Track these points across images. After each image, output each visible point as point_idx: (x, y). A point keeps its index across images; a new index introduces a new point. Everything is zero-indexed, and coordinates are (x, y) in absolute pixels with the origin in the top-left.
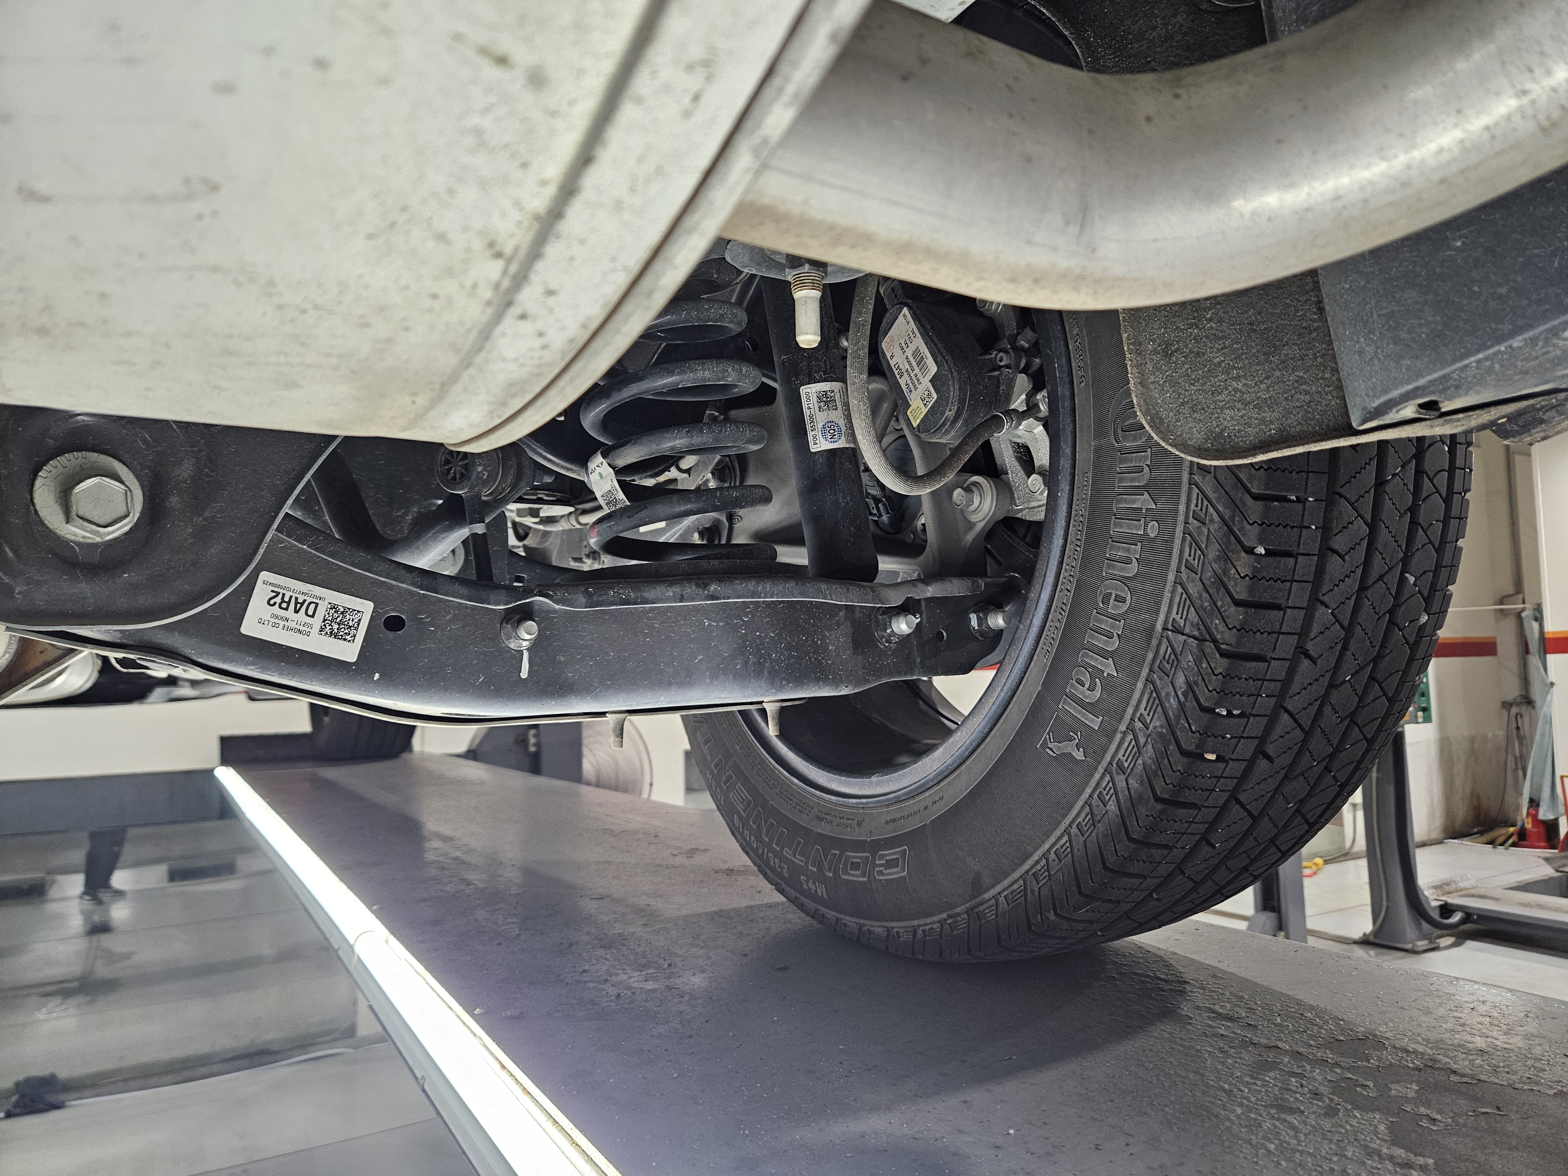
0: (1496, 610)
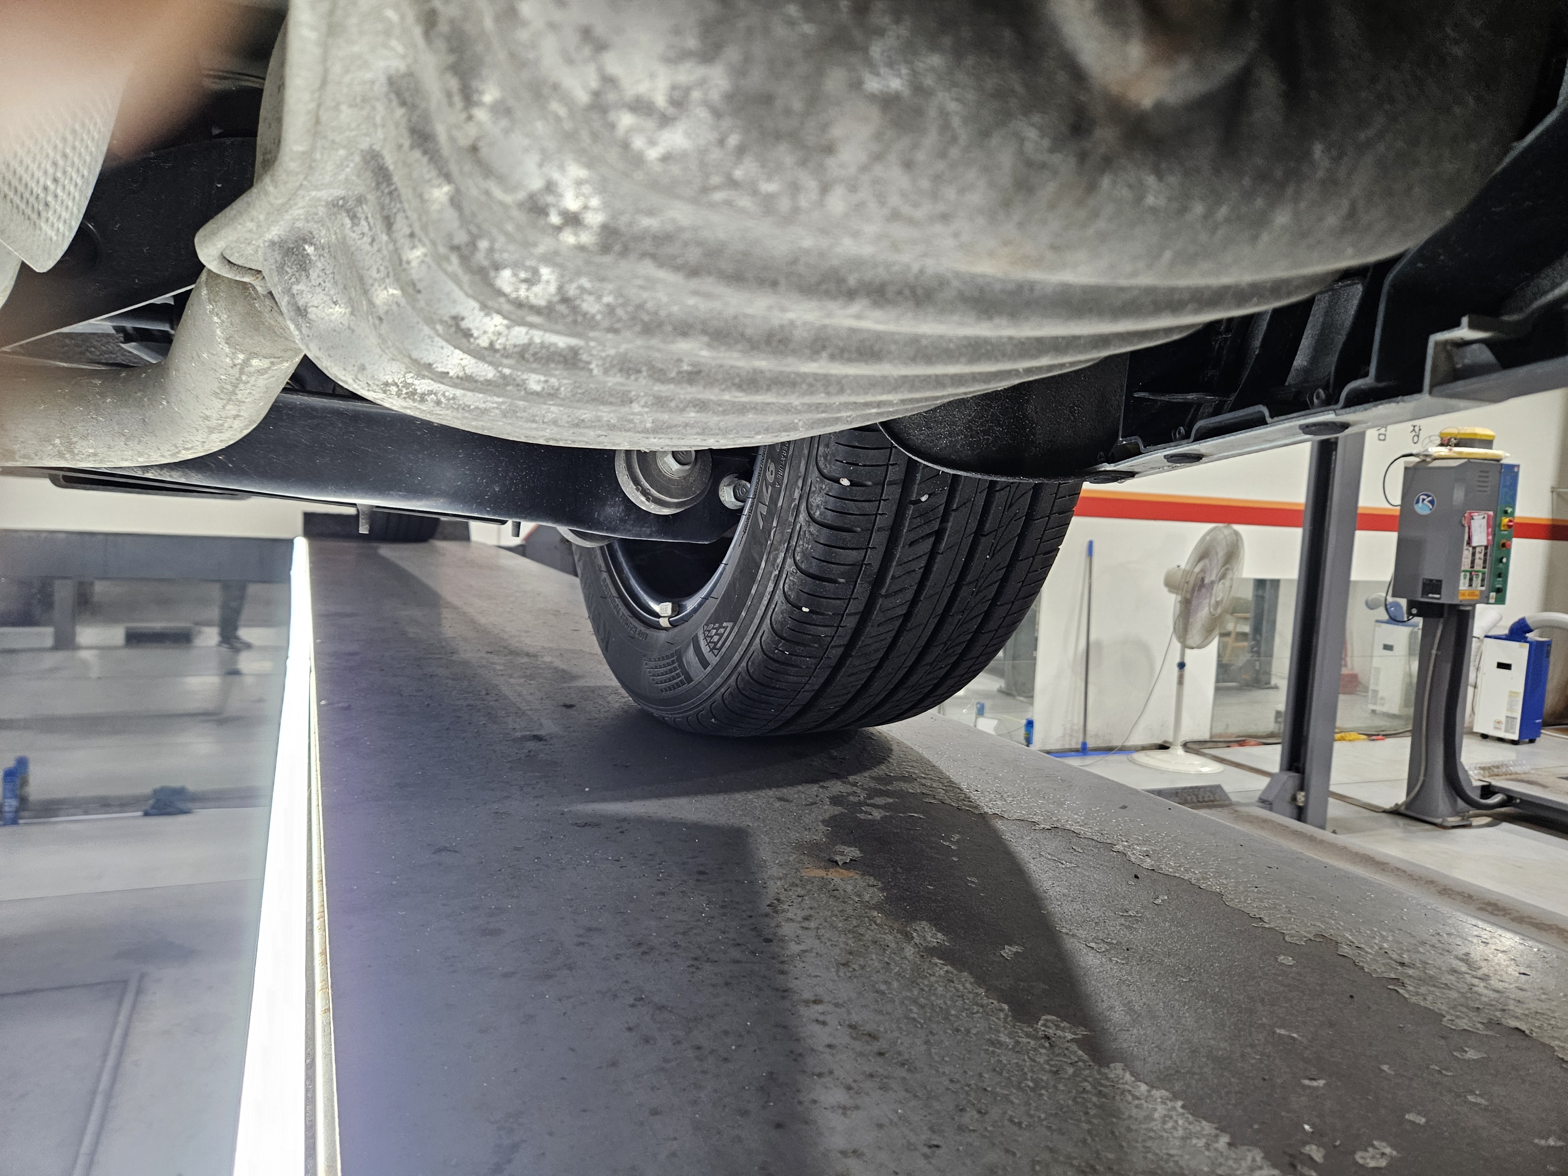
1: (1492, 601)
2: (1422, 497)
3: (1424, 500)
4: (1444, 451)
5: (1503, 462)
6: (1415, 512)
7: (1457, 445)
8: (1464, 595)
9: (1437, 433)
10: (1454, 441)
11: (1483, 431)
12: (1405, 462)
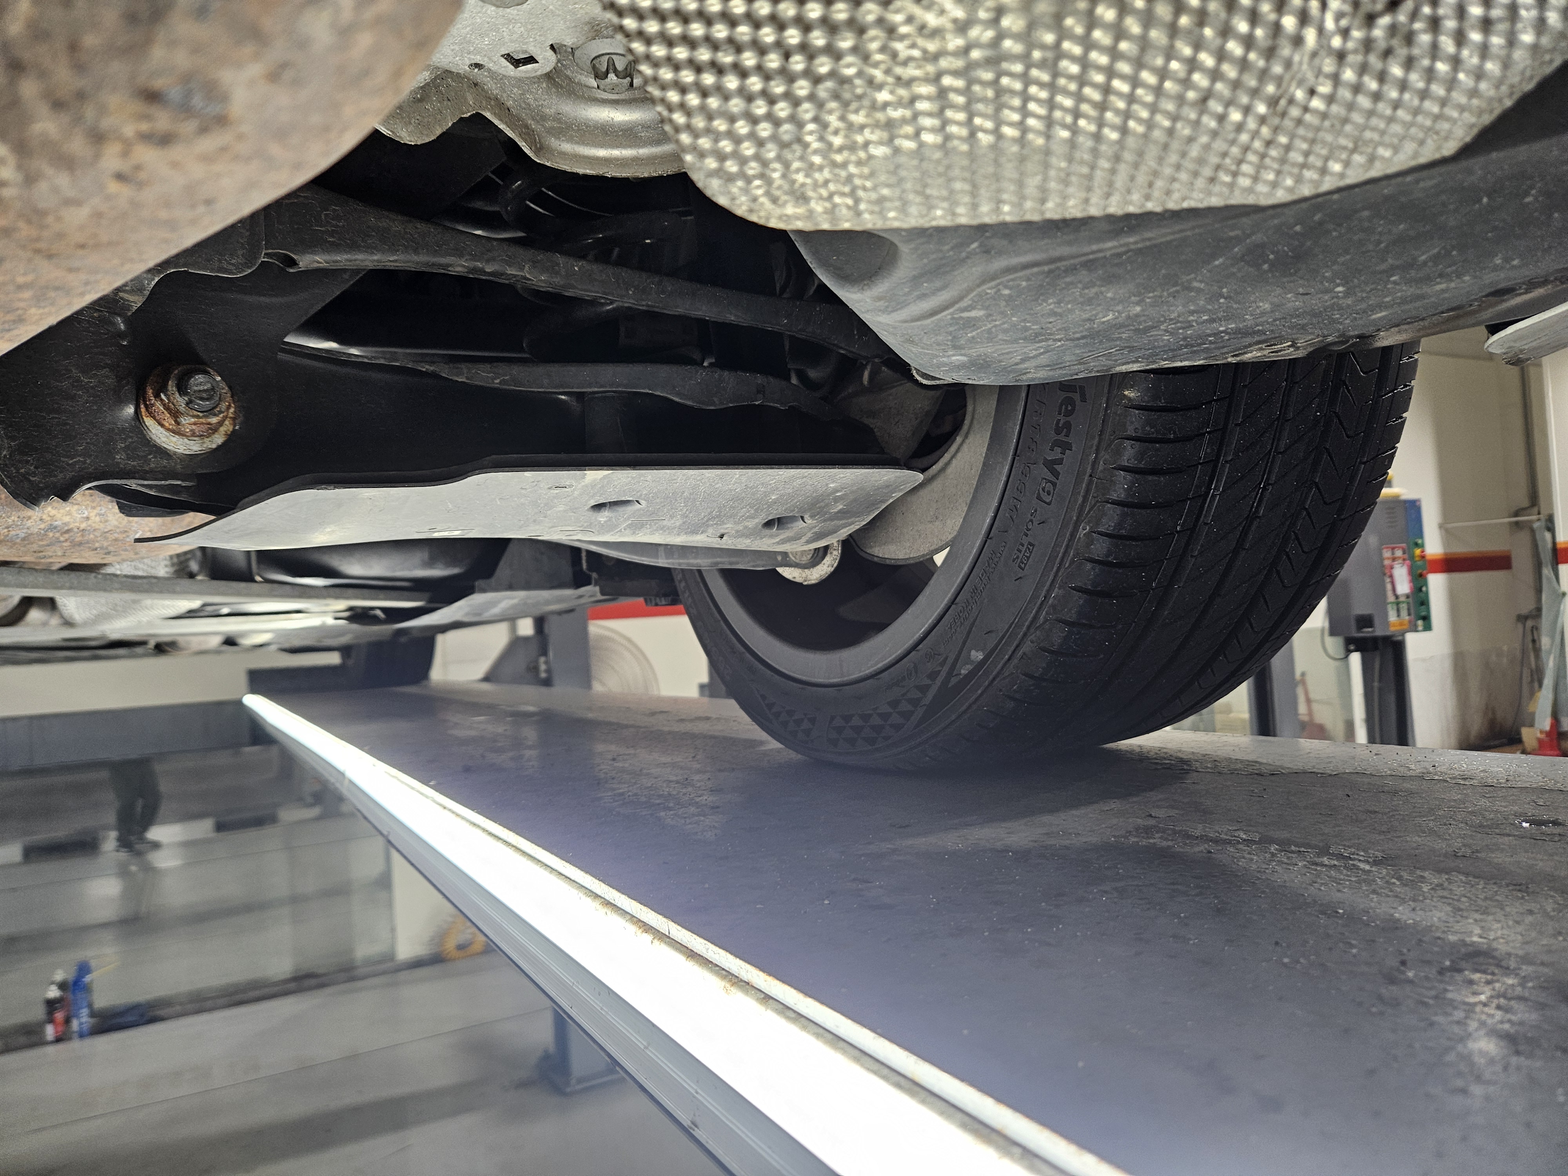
0: (1510, 523)
1: (1420, 628)
8: (1394, 626)
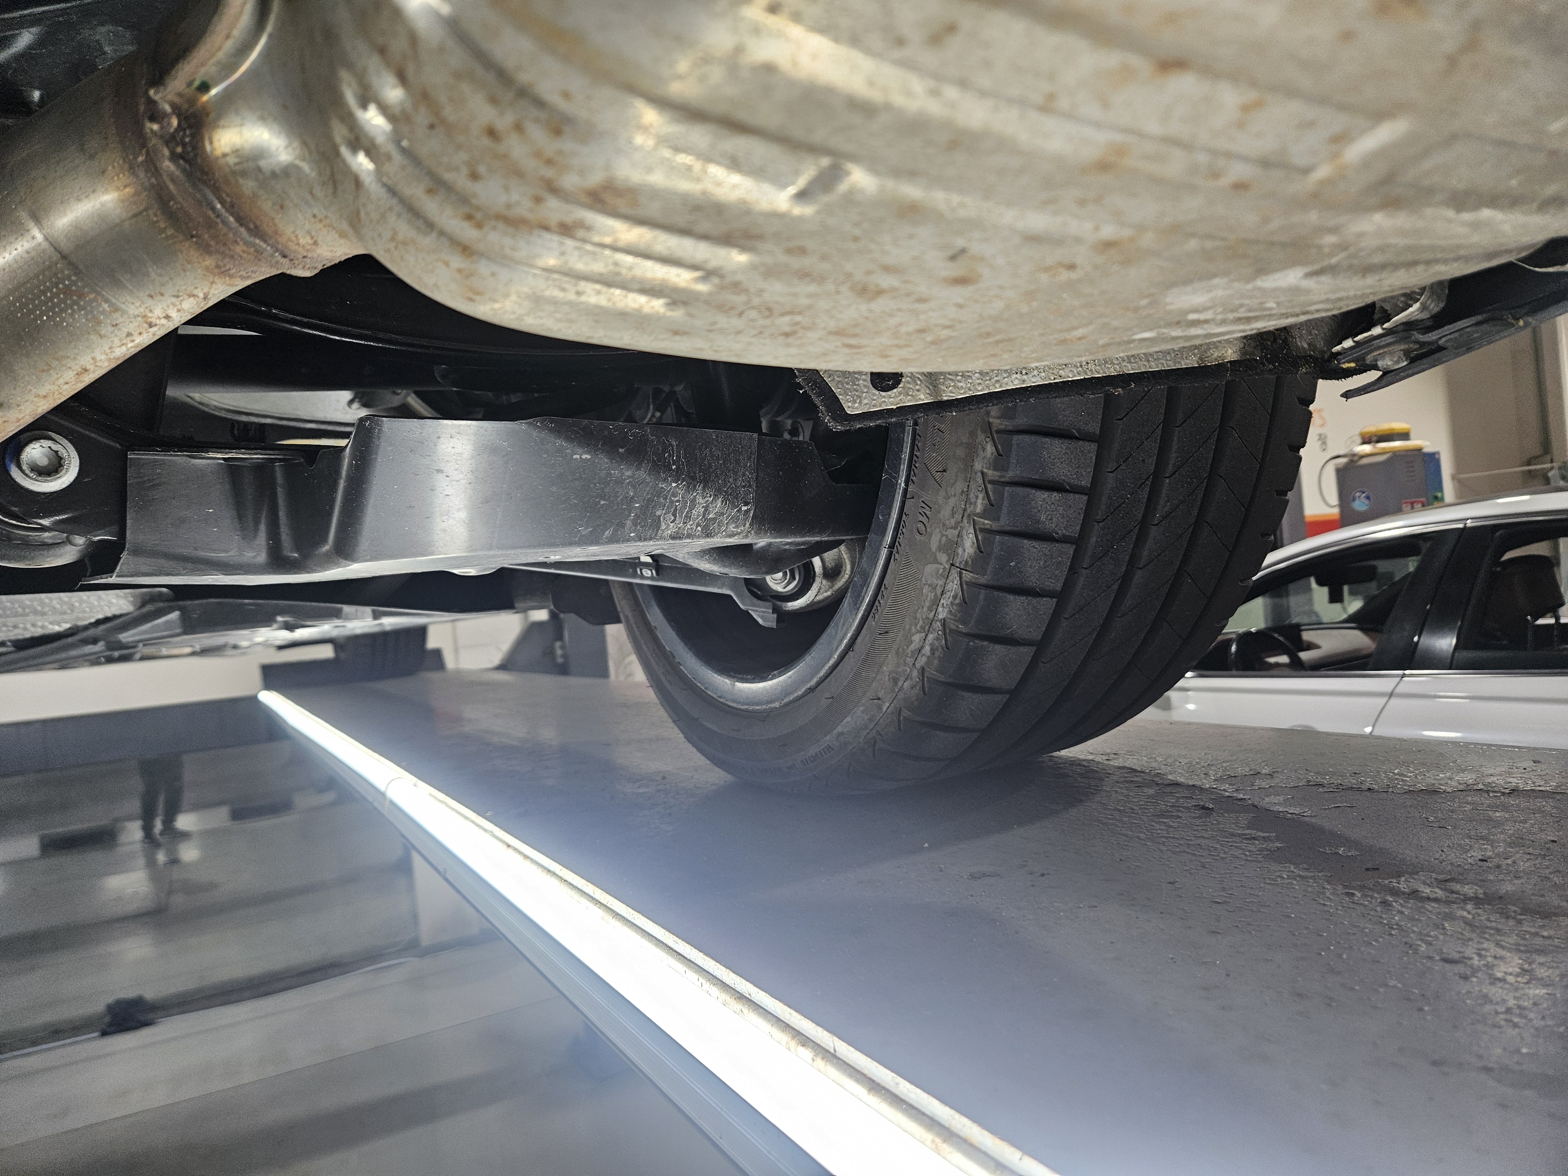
0: (1523, 472)
2: (1358, 494)
3: (1359, 497)
4: (1367, 448)
5: (1426, 450)
6: (1353, 510)
7: (1378, 441)
9: (1358, 431)
10: (1374, 439)
11: (1399, 425)
12: (1336, 465)
